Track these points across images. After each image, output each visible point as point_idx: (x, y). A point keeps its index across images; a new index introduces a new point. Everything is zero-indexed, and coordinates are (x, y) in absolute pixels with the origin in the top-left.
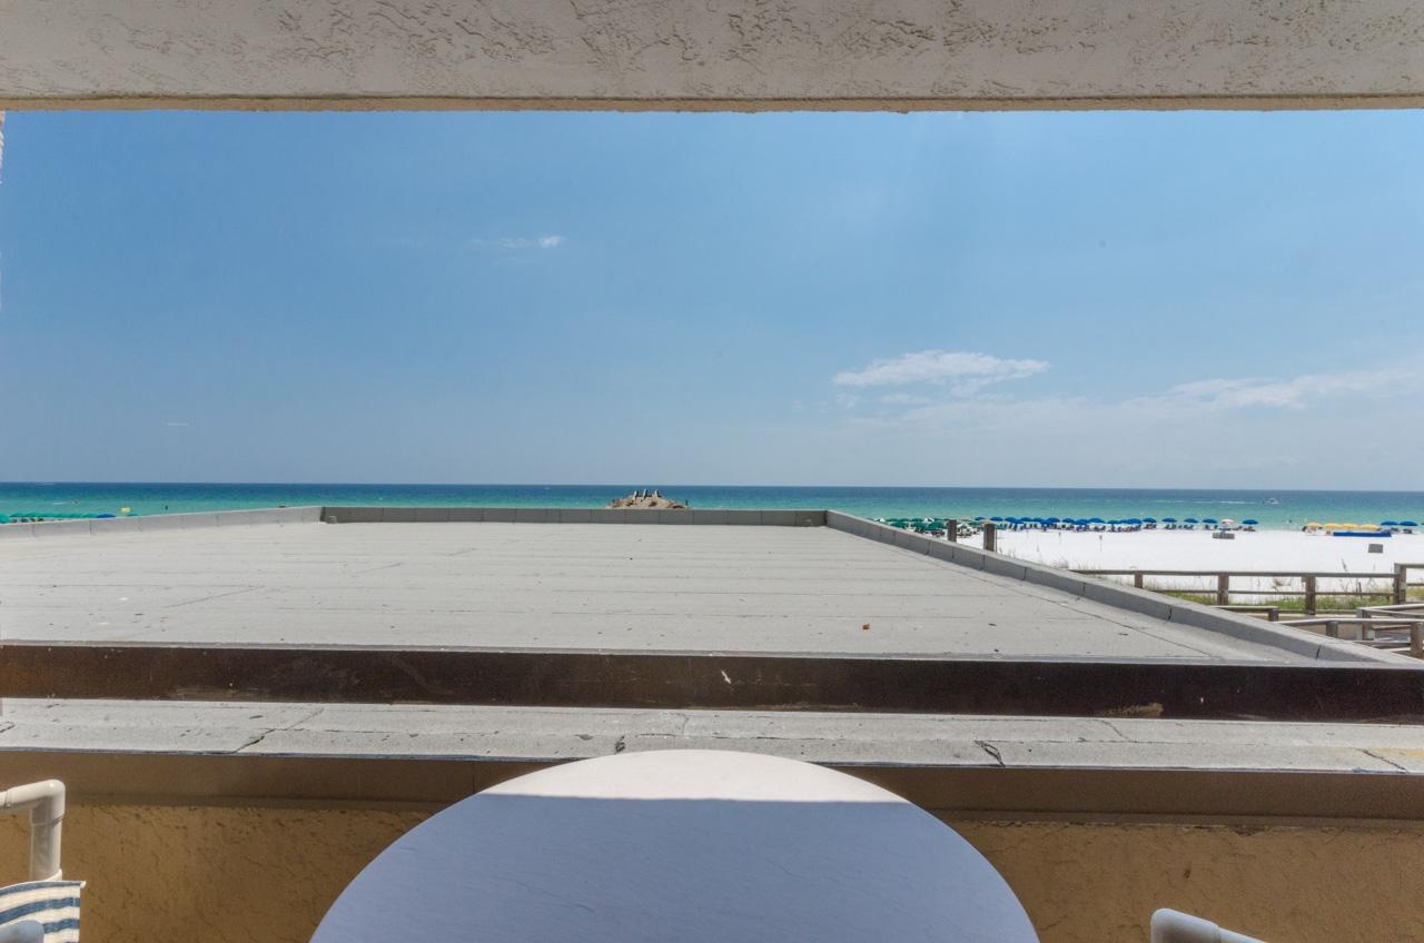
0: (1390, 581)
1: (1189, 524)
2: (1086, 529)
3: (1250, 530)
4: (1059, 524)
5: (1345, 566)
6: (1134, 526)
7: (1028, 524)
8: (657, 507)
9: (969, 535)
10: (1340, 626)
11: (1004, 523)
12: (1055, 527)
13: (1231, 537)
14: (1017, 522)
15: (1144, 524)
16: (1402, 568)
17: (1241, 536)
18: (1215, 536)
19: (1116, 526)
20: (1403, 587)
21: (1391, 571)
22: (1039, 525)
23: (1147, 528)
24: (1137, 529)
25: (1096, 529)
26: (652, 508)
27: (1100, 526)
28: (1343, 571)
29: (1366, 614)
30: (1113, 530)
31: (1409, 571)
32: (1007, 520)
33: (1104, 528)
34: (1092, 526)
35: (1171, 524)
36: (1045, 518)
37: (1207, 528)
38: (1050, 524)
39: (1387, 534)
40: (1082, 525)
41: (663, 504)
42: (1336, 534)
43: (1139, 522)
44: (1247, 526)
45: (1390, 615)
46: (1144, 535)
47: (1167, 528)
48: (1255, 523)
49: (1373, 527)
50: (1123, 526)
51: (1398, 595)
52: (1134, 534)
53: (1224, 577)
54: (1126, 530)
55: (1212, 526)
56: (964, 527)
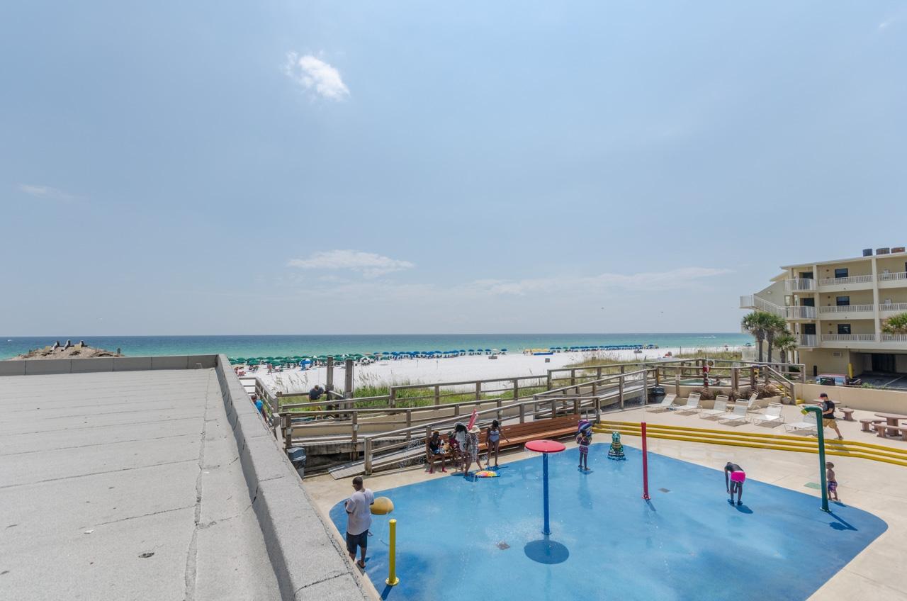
0: (546, 378)
1: (479, 352)
2: (433, 357)
3: (503, 354)
4: (419, 355)
5: (531, 372)
6: (455, 354)
7: (403, 355)
8: (80, 356)
9: (368, 364)
10: (525, 406)
11: (390, 355)
12: (417, 357)
13: (496, 358)
14: (397, 355)
15: (460, 353)
16: (550, 372)
17: (500, 357)
18: (489, 358)
19: (447, 355)
20: (551, 381)
21: (546, 374)
22: (409, 356)
23: (461, 355)
24: (456, 356)
25: (438, 357)
26: (74, 357)
27: (439, 355)
28: (531, 375)
29: (536, 398)
30: (445, 357)
31: (552, 373)
32: (392, 353)
33: (441, 356)
34: (436, 355)
35: (472, 352)
36: (412, 352)
37: (487, 354)
38: (414, 355)
39: (552, 354)
40: (430, 355)
41: (87, 353)
42: (535, 354)
43: (457, 352)
44: (503, 352)
45: (546, 397)
46: (460, 359)
47: (470, 354)
48: (505, 350)
49: (547, 350)
50: (450, 354)
51: (549, 386)
52: (455, 358)
53: (478, 383)
54: (452, 357)
55: (489, 352)
56: (365, 359)
